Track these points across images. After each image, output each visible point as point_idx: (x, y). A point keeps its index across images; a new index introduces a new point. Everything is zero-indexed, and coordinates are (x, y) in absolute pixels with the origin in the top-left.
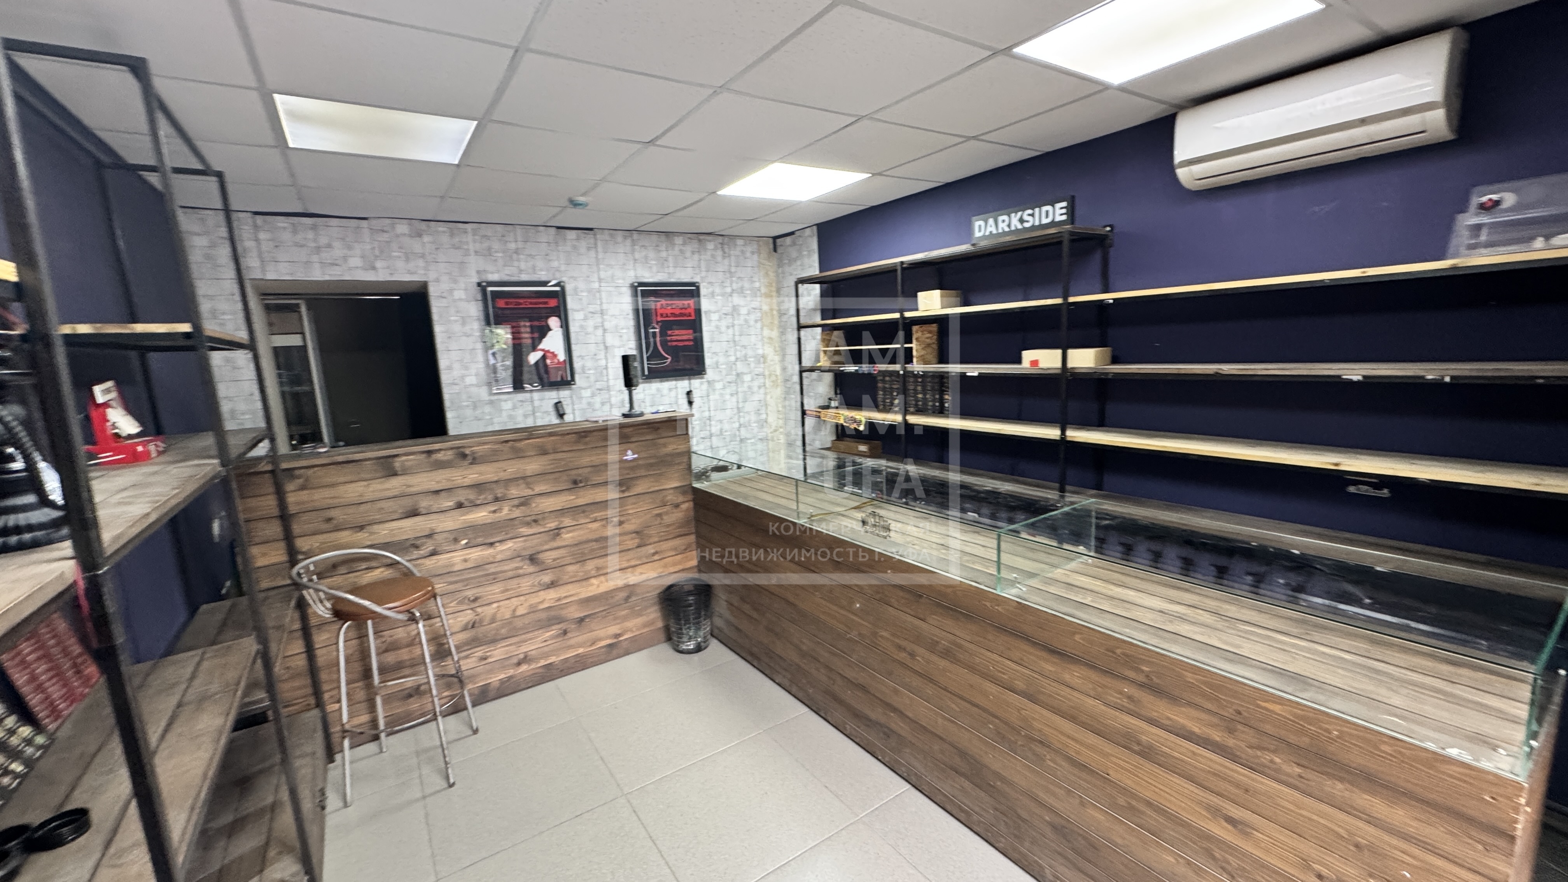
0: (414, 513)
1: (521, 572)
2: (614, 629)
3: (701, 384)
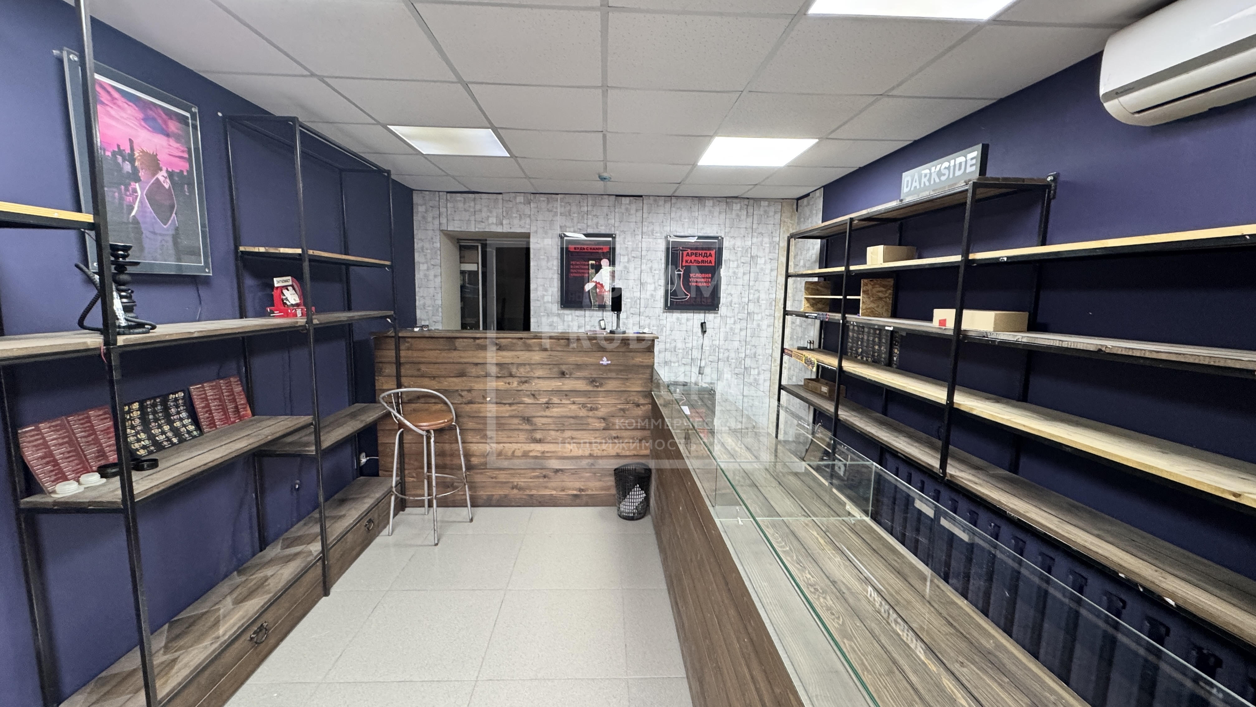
0: (462, 374)
1: (521, 427)
2: (578, 485)
3: (715, 318)
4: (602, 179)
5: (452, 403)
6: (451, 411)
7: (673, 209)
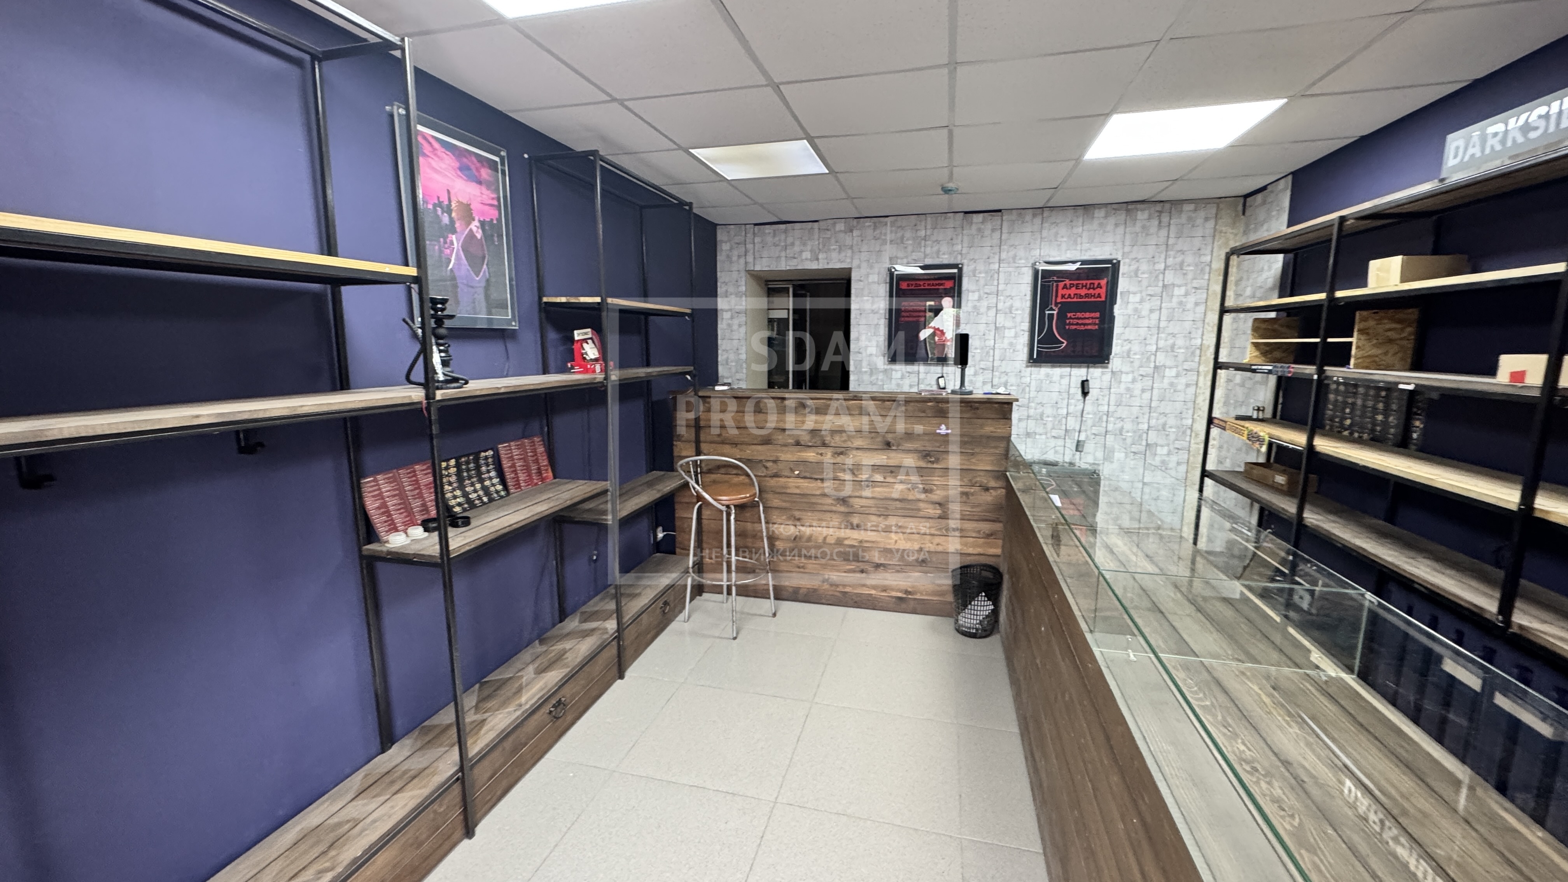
0: (767, 442)
2: (904, 585)
3: (1103, 373)
4: (947, 191)
5: (755, 476)
6: (753, 484)
7: (1046, 225)
